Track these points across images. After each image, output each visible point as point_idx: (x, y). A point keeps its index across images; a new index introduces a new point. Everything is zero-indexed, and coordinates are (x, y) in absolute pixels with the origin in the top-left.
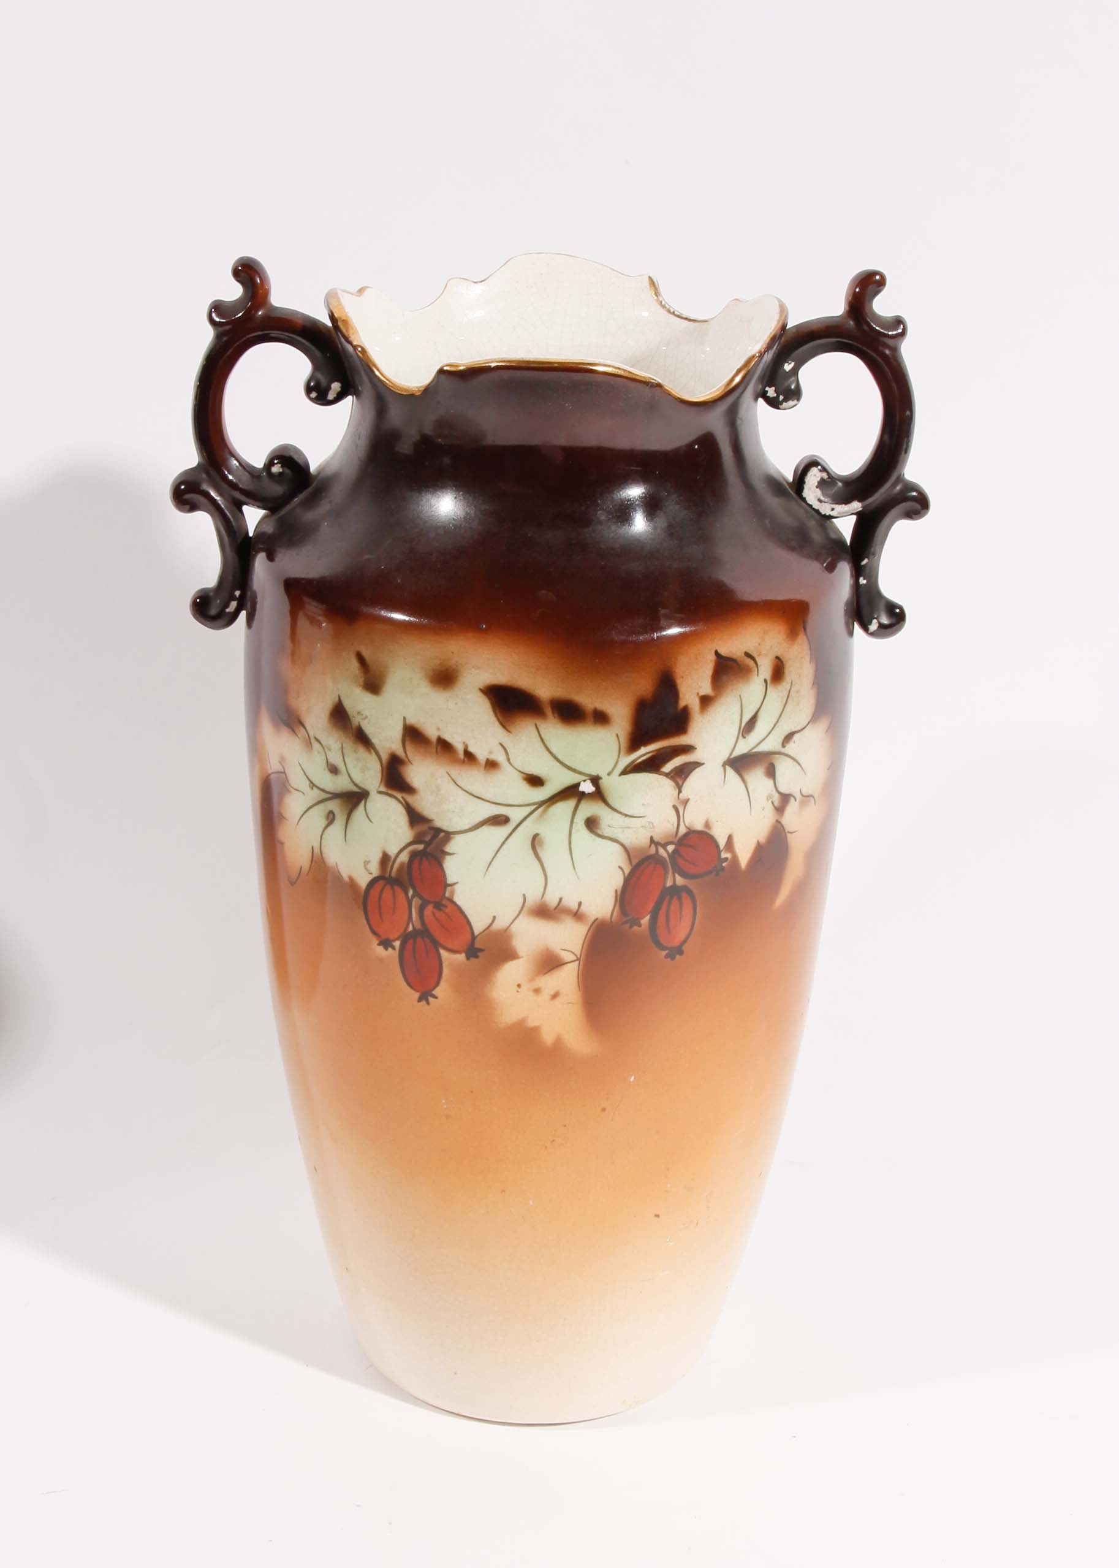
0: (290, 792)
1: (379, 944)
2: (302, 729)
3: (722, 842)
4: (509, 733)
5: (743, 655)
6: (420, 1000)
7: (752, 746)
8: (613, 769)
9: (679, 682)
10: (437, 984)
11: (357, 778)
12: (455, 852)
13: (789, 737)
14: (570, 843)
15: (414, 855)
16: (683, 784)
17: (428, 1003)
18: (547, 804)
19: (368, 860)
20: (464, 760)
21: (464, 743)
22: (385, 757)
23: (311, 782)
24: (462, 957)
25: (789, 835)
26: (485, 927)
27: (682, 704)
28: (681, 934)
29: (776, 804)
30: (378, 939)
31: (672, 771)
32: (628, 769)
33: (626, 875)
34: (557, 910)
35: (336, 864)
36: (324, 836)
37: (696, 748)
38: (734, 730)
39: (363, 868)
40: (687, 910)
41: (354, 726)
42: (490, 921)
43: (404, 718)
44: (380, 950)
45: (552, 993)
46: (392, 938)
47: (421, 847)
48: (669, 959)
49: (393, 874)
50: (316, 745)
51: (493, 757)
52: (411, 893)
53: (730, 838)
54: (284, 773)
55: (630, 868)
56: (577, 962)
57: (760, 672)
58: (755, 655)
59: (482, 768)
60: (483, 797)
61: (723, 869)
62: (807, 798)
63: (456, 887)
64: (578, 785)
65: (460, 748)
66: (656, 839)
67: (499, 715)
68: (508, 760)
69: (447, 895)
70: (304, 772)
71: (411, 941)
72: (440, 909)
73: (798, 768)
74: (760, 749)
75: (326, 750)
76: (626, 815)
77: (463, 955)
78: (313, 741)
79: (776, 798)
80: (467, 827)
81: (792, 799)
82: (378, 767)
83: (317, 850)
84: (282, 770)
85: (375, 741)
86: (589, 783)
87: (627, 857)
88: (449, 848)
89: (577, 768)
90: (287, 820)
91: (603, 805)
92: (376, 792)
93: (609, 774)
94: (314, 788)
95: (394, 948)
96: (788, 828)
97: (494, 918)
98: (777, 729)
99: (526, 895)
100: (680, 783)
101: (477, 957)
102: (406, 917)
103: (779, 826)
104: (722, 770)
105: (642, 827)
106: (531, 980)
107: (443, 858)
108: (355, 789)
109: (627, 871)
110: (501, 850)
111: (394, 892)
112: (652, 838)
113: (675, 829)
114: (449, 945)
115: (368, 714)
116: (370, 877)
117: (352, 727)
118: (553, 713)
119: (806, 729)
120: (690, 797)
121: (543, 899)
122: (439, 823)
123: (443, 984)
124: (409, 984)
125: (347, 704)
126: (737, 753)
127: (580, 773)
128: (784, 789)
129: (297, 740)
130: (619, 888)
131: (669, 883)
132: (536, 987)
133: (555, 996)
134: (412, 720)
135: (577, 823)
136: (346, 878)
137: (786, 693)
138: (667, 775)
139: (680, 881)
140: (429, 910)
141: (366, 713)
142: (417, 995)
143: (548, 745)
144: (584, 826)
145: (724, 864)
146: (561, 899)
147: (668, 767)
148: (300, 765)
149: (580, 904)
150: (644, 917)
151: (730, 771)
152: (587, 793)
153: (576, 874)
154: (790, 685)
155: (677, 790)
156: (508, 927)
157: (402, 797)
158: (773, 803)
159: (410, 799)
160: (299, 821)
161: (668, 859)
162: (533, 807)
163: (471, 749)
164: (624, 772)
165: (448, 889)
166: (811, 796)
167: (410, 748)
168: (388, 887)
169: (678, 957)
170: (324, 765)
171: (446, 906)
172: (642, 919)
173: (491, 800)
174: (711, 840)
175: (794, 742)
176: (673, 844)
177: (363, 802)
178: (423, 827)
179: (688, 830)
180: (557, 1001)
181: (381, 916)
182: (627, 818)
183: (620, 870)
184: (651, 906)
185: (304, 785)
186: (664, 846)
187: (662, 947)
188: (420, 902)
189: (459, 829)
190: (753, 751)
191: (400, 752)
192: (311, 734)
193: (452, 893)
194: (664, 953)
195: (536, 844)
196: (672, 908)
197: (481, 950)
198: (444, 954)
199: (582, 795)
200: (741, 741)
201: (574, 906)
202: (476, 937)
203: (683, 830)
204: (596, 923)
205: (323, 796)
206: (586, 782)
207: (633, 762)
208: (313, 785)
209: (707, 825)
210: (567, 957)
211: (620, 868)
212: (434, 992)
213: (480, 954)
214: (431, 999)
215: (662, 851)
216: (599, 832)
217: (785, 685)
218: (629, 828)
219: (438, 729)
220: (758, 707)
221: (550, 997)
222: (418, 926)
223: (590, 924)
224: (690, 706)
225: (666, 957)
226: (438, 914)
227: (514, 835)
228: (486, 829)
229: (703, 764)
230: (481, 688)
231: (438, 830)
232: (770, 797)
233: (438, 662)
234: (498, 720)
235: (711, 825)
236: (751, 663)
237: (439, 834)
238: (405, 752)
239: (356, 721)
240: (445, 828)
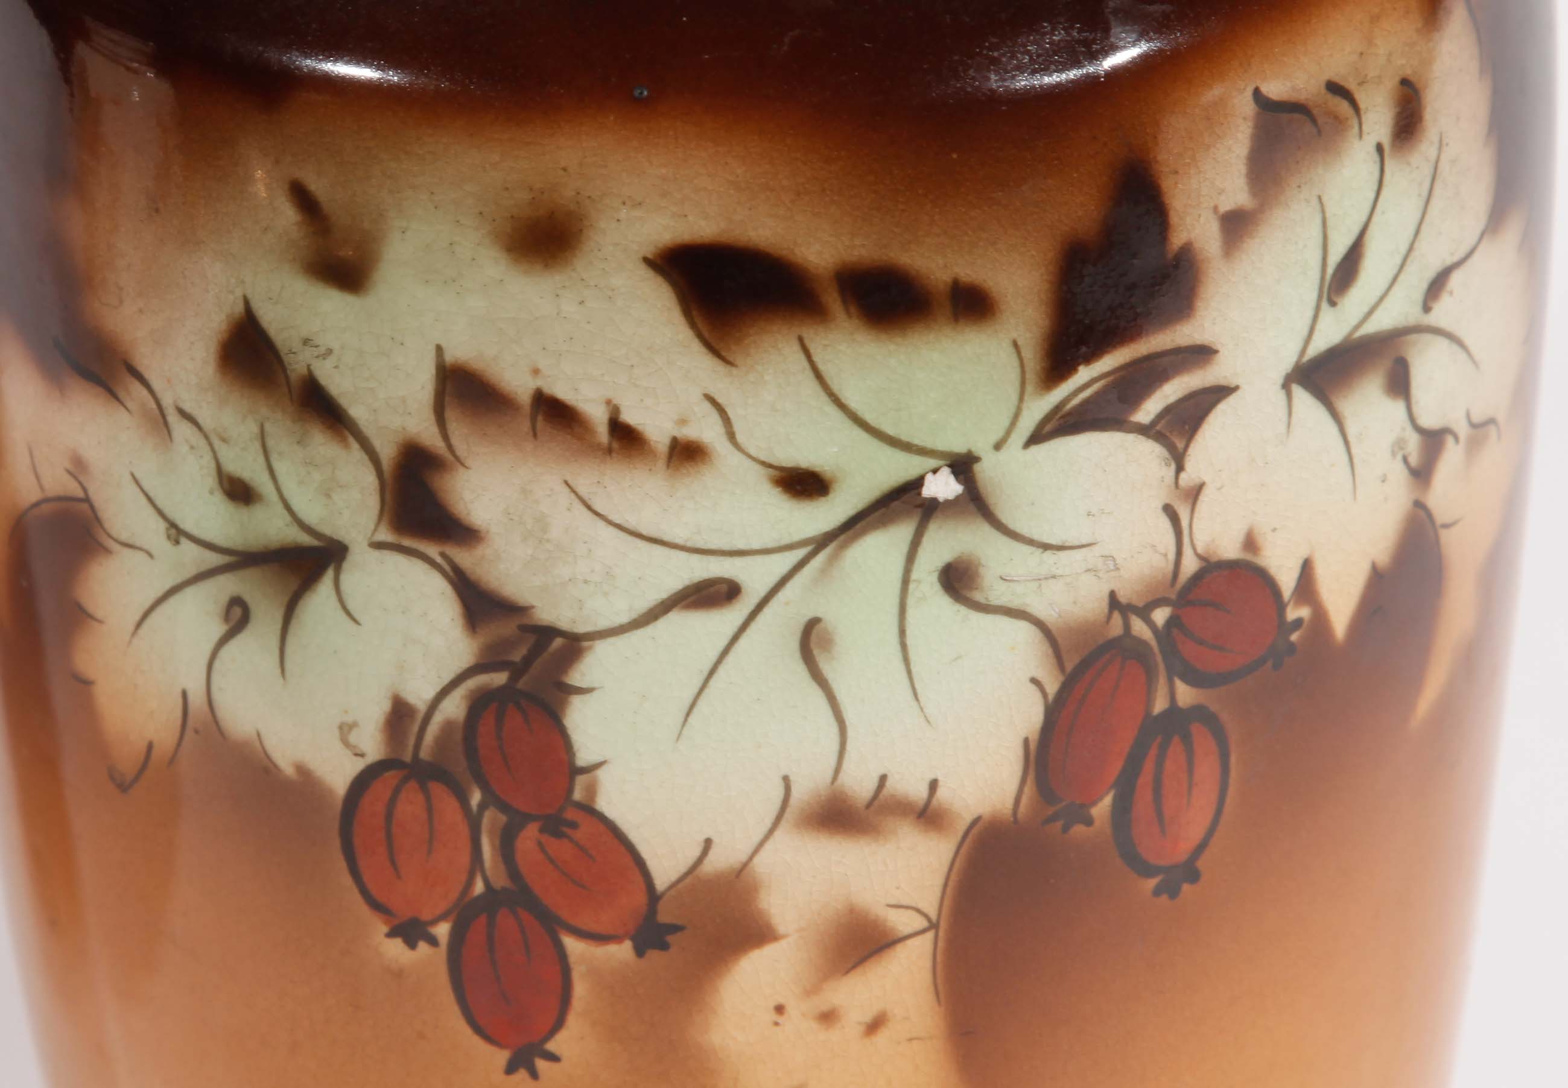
0: (108, 551)
1: (390, 935)
2: (137, 388)
3: (1287, 580)
4: (729, 367)
5: (1323, 91)
6: (510, 1069)
7: (1354, 322)
8: (1008, 433)
9: (1167, 184)
10: (559, 1024)
11: (312, 511)
12: (595, 685)
13: (1437, 286)
14: (902, 632)
15: (479, 703)
16: (1187, 447)
17: (534, 1075)
18: (842, 538)
19: (349, 719)
20: (610, 444)
21: (608, 402)
22: (388, 452)
23: (173, 525)
24: (623, 951)
25: (1444, 534)
26: (683, 869)
27: (1177, 240)
28: (1193, 831)
29: (1414, 460)
30: (386, 923)
31: (1160, 416)
32: (1048, 428)
33: (1051, 698)
34: (872, 808)
35: (259, 735)
36: (217, 664)
37: (1216, 352)
38: (1308, 288)
39: (338, 745)
40: (1206, 768)
41: (293, 377)
42: (696, 852)
43: (439, 349)
44: (395, 949)
45: (868, 1017)
46: (426, 916)
47: (499, 678)
48: (1164, 898)
49: (424, 754)
50: (181, 430)
51: (690, 433)
52: (476, 798)
53: (1307, 569)
54: (87, 500)
55: (1061, 678)
56: (930, 935)
57: (1364, 127)
58: (1351, 85)
59: (661, 463)
60: (666, 538)
61: (1292, 648)
62: (1481, 428)
63: (601, 773)
64: (917, 483)
65: (597, 415)
66: (1123, 598)
67: (699, 321)
68: (731, 436)
69: (578, 795)
70: (150, 500)
71: (483, 919)
72: (558, 835)
73: (1463, 356)
74: (1371, 328)
75: (217, 443)
76: (1046, 547)
77: (628, 945)
78: (173, 418)
79: (1413, 442)
80: (624, 619)
81: (1450, 440)
82: (370, 479)
83: (197, 698)
84: (80, 494)
85: (357, 412)
86: (946, 475)
87: (1050, 651)
88: (577, 677)
89: (916, 442)
90: (100, 622)
91: (985, 529)
92: (365, 543)
93: (998, 447)
94: (184, 541)
95: (433, 941)
96: (1441, 515)
97: (708, 843)
98: (1410, 268)
99: (792, 778)
100: (1180, 445)
101: (664, 946)
102: (464, 858)
103: (1422, 514)
104: (1282, 395)
105: (1088, 570)
106: (811, 991)
107: (563, 704)
108: (306, 540)
109: (1052, 688)
110: (722, 670)
111: (428, 798)
112: (1112, 595)
113: (1171, 567)
114: (586, 922)
115: (335, 346)
116: (360, 765)
117: (287, 377)
118: (845, 302)
119: (1476, 257)
120: (1206, 478)
121: (836, 784)
122: (547, 613)
123: (573, 1021)
124: (478, 1030)
125: (270, 318)
126: (1321, 343)
127: (922, 451)
128: (1429, 420)
129: (122, 416)
130: (1034, 735)
131: (1160, 705)
132: (825, 1007)
133: (875, 1026)
134: (459, 352)
135: (919, 581)
136: (289, 770)
137: (1427, 170)
138: (1144, 430)
139: (1186, 694)
140: (529, 837)
141: (327, 340)
142: (502, 1057)
143: (835, 387)
144: (937, 587)
145: (1294, 637)
146: (883, 779)
147: (1148, 410)
148: (137, 482)
149: (933, 785)
150: (1101, 798)
151: (1302, 396)
152: (941, 500)
153: (922, 709)
154: (1436, 145)
155: (1173, 466)
156: (745, 865)
157: (443, 555)
158: (1405, 460)
159: (464, 557)
160: (139, 625)
161: (1153, 643)
162: (800, 553)
163: (629, 417)
164: (1037, 438)
165: (580, 781)
166: (1491, 421)
167: (458, 430)
168: (413, 784)
169: (1186, 887)
170: (211, 481)
171: (573, 825)
172: (1094, 803)
173: (689, 544)
174: (1264, 579)
175: (1451, 293)
176: (1167, 605)
177: (330, 574)
178: (506, 628)
179: (1204, 564)
180: (882, 1038)
181: (393, 862)
182: (1048, 553)
183: (1033, 688)
184: (1116, 767)
185: (152, 533)
186: (1144, 612)
187: (1146, 870)
188: (503, 818)
189: (603, 624)
190: (1358, 334)
191: (427, 434)
192: (167, 401)
193: (592, 790)
194: (1152, 883)
195: (813, 645)
196: (1169, 765)
197: (676, 929)
198: (573, 945)
199: (930, 509)
200: (1328, 315)
201: (918, 792)
202: (663, 894)
203: (1190, 565)
204: (975, 831)
205: (215, 559)
206: (938, 474)
207: (1058, 408)
208: (176, 533)
209: (1250, 543)
210: (904, 922)
211: (1034, 681)
212: (551, 1046)
213: (670, 939)
214: (541, 1064)
215: (1139, 627)
216: (978, 596)
217: (1426, 148)
218: (1054, 577)
219: (536, 372)
220: (1364, 218)
221: (862, 1028)
222: (501, 881)
223: (960, 834)
224: (1197, 245)
225: (1157, 892)
226: (554, 845)
227: (754, 626)
228: (678, 621)
229: (1236, 389)
230: (650, 256)
231: (548, 633)
232: (1399, 444)
233: (524, 196)
234: (700, 336)
235: (1260, 541)
236: (1344, 106)
237: (550, 640)
238: (446, 437)
239: (298, 363)
240: (564, 625)
